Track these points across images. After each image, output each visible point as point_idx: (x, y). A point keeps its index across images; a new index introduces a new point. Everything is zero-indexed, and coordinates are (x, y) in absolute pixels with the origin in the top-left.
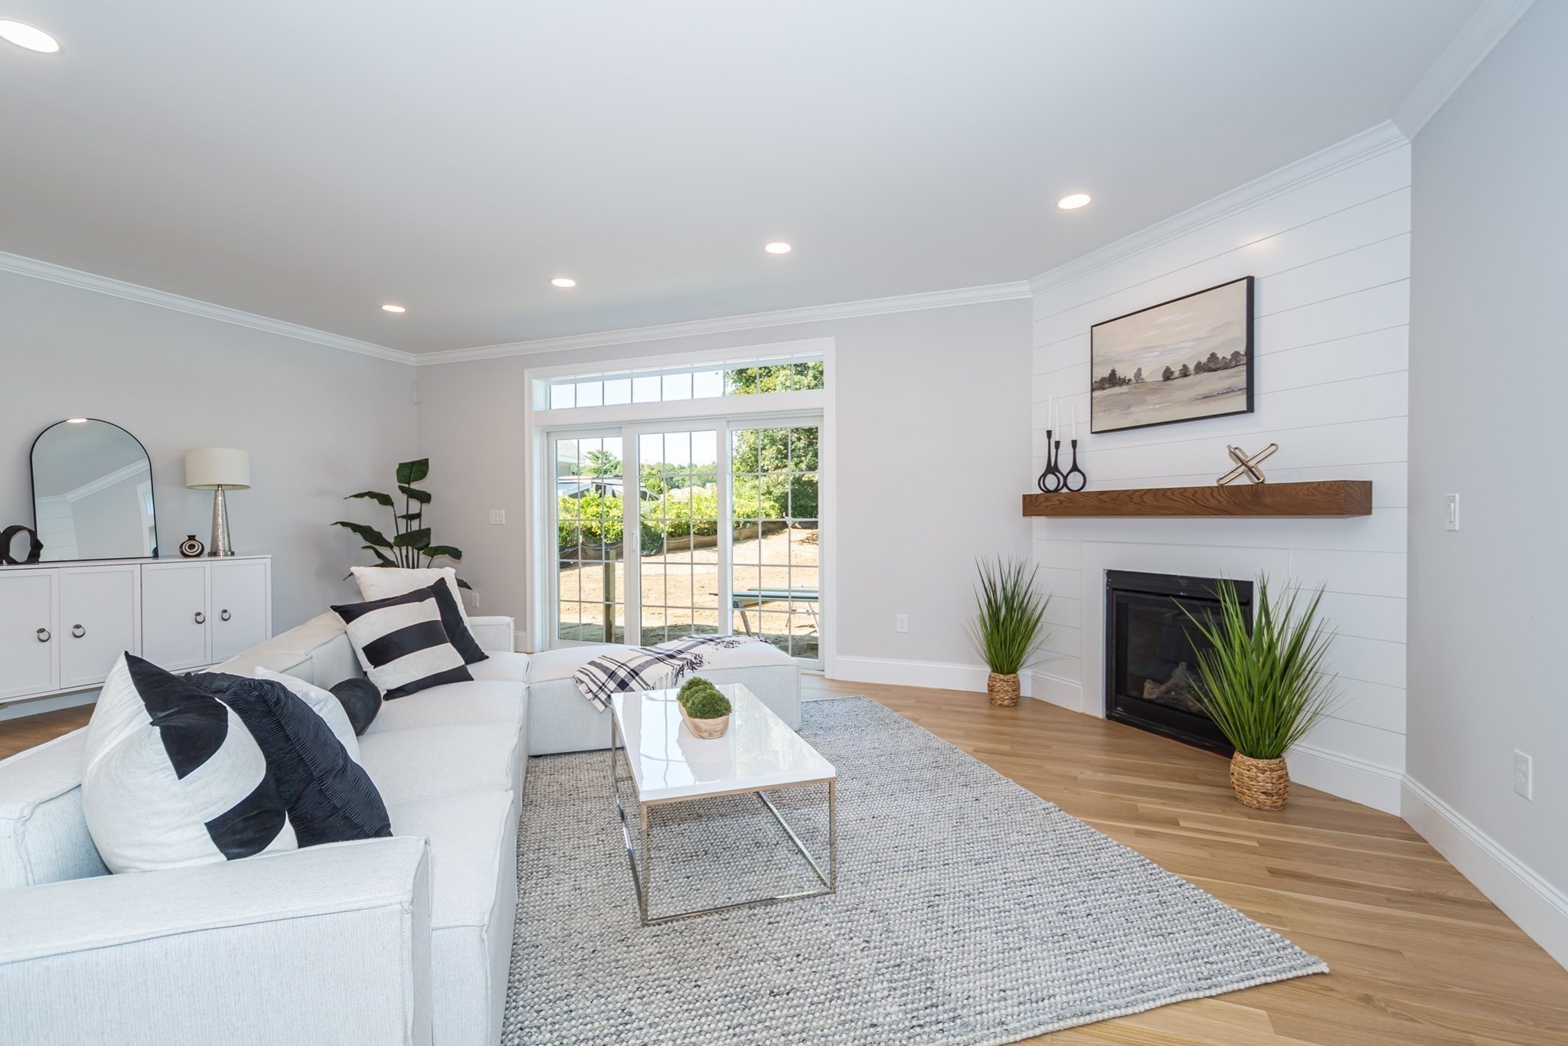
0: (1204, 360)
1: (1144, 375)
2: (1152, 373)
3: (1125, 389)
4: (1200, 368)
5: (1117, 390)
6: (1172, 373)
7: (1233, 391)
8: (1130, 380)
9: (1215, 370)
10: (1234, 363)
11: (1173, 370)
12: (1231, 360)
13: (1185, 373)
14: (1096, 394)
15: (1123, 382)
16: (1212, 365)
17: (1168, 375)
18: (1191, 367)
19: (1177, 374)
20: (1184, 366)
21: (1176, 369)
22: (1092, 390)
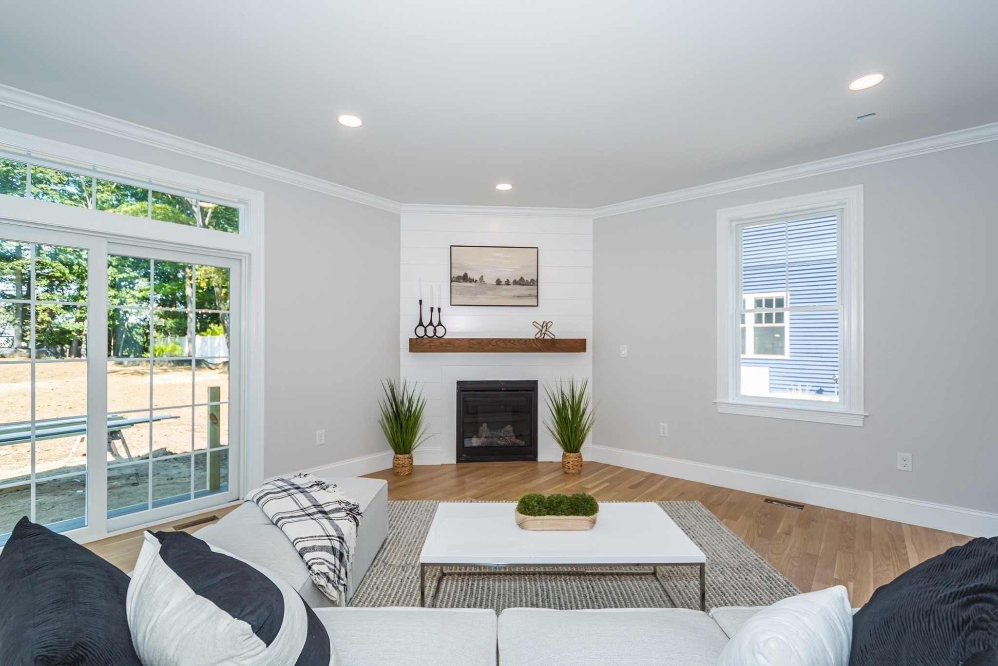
0: (518, 279)
1: (485, 279)
2: (490, 279)
3: (473, 284)
4: (515, 282)
5: (468, 284)
6: (501, 282)
7: (531, 296)
8: (476, 281)
9: (523, 285)
10: (532, 284)
11: (501, 280)
12: (530, 282)
13: (508, 283)
14: (453, 284)
15: (472, 281)
16: (521, 282)
17: (498, 282)
18: (511, 281)
19: (503, 283)
20: (507, 280)
21: (503, 280)
22: (451, 281)
